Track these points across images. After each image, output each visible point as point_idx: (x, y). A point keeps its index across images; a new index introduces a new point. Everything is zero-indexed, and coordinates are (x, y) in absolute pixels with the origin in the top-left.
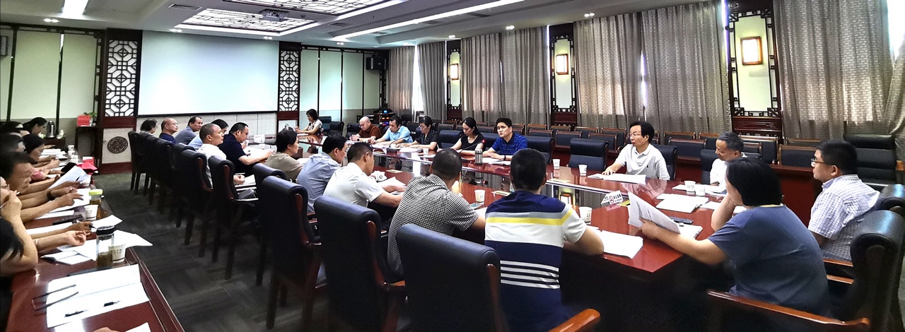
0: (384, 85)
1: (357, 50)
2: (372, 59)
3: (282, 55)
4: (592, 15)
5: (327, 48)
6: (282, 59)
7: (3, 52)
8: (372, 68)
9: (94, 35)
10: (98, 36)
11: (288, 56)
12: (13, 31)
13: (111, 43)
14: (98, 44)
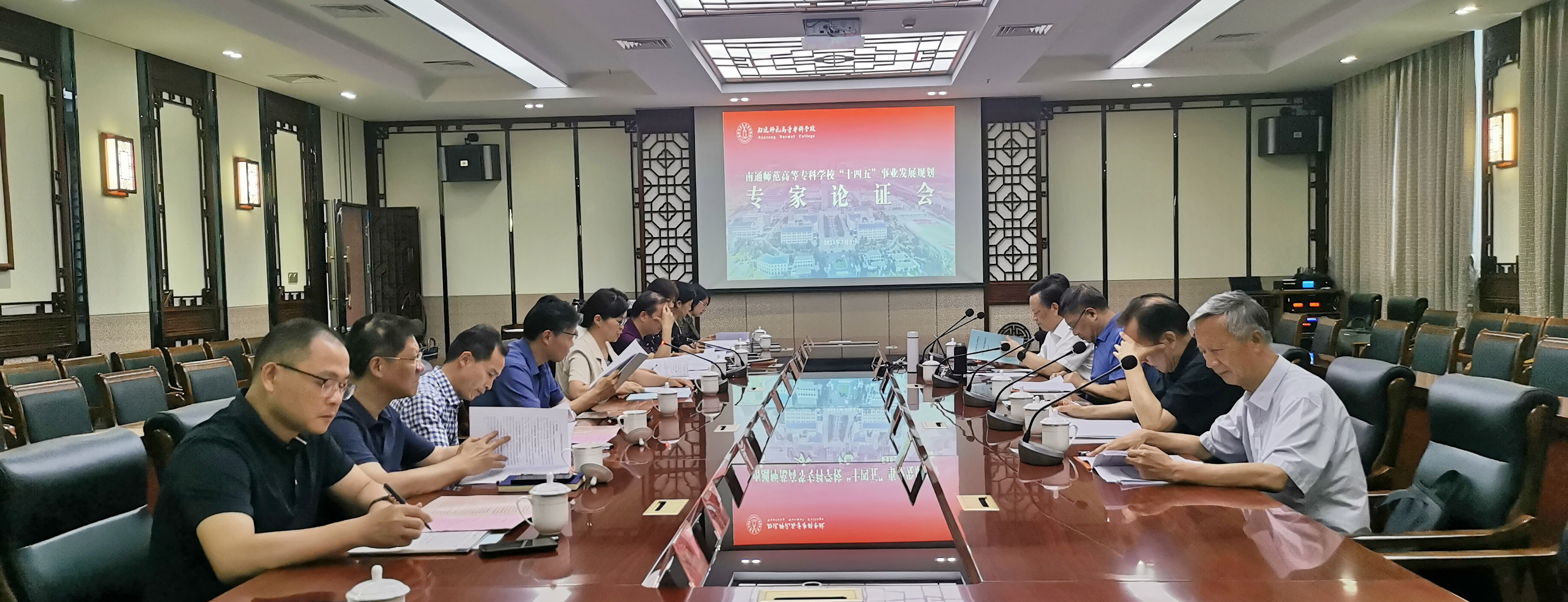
1: (1226, 100)
3: (991, 135)
6: (990, 145)
7: (489, 175)
8: (1271, 150)
9: (625, 127)
10: (630, 128)
11: (1006, 136)
12: (503, 133)
13: (645, 140)
14: (633, 145)
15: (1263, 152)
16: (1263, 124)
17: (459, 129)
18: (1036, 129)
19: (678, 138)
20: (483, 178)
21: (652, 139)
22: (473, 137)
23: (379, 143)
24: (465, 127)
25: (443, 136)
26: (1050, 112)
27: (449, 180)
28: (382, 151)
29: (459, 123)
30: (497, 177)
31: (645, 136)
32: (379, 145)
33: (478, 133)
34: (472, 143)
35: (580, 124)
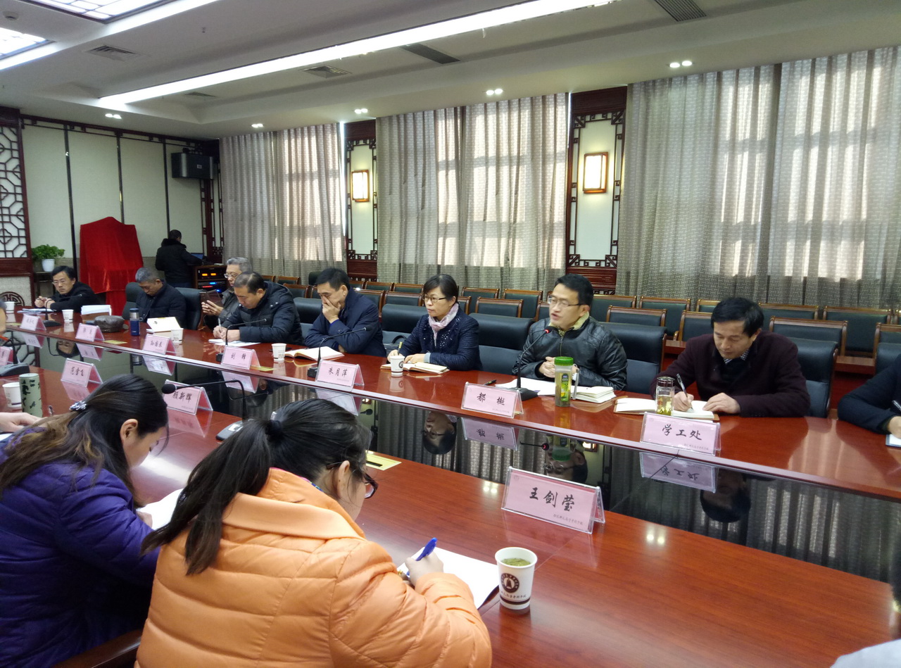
0: (209, 211)
1: (151, 136)
2: (184, 156)
4: (687, 63)
5: (84, 127)
8: (183, 175)
15: (177, 175)
26: (24, 123)
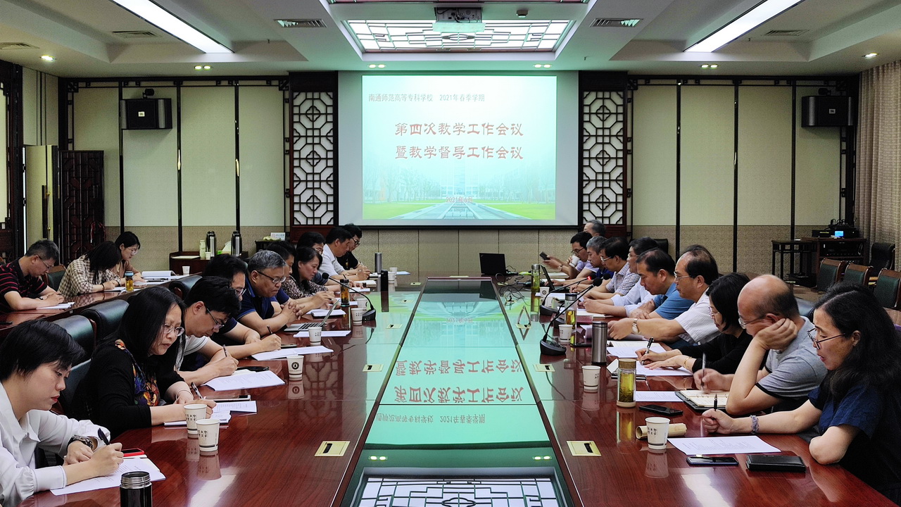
1: (776, 80)
2: (812, 100)
3: (587, 101)
5: (698, 79)
6: (586, 110)
7: (162, 124)
8: (811, 123)
9: (279, 86)
10: (283, 87)
11: (599, 104)
12: (175, 90)
13: (296, 97)
14: (285, 101)
15: (805, 124)
16: (805, 101)
17: (138, 85)
18: (624, 98)
19: (325, 97)
20: (156, 127)
21: (301, 97)
22: (150, 92)
23: (70, 95)
24: (143, 84)
25: (124, 90)
26: (635, 84)
27: (128, 128)
28: (72, 102)
29: (138, 80)
30: (169, 126)
31: (295, 94)
32: (70, 98)
33: (154, 88)
34: (148, 97)
35: (241, 83)
